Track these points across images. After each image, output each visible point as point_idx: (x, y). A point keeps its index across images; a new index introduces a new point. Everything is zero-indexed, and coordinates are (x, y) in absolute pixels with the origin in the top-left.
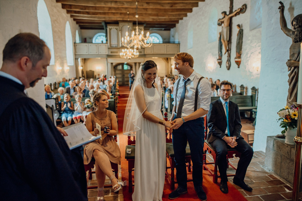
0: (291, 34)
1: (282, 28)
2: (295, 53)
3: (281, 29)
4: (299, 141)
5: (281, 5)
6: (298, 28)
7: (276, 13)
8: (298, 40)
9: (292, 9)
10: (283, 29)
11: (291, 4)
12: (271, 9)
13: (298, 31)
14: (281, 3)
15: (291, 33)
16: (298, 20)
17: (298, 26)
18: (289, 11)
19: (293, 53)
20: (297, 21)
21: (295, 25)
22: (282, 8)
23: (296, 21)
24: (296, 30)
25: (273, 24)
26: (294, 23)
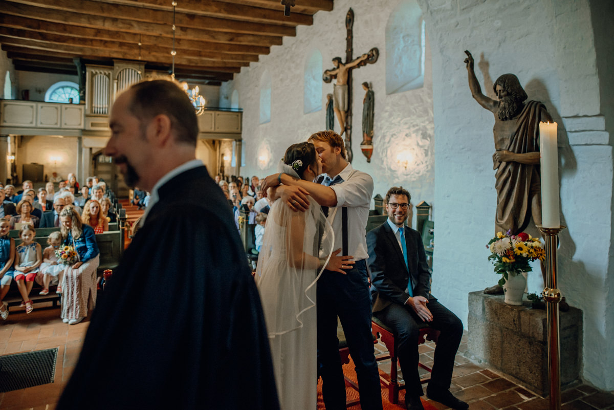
0: (491, 106)
1: (474, 94)
2: (505, 138)
3: (473, 96)
4: (553, 297)
5: (467, 57)
6: (505, 96)
7: (458, 69)
8: (508, 117)
9: (485, 65)
10: (476, 96)
11: (482, 56)
12: (448, 61)
13: (505, 101)
14: (467, 52)
15: (492, 104)
16: (505, 83)
17: (505, 93)
18: (481, 68)
19: (501, 138)
20: (504, 85)
21: (500, 91)
22: (470, 62)
23: (502, 85)
24: (503, 99)
25: (453, 87)
26: (499, 88)
